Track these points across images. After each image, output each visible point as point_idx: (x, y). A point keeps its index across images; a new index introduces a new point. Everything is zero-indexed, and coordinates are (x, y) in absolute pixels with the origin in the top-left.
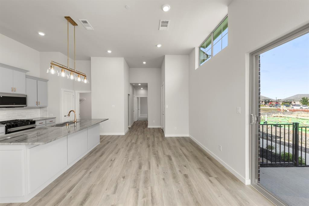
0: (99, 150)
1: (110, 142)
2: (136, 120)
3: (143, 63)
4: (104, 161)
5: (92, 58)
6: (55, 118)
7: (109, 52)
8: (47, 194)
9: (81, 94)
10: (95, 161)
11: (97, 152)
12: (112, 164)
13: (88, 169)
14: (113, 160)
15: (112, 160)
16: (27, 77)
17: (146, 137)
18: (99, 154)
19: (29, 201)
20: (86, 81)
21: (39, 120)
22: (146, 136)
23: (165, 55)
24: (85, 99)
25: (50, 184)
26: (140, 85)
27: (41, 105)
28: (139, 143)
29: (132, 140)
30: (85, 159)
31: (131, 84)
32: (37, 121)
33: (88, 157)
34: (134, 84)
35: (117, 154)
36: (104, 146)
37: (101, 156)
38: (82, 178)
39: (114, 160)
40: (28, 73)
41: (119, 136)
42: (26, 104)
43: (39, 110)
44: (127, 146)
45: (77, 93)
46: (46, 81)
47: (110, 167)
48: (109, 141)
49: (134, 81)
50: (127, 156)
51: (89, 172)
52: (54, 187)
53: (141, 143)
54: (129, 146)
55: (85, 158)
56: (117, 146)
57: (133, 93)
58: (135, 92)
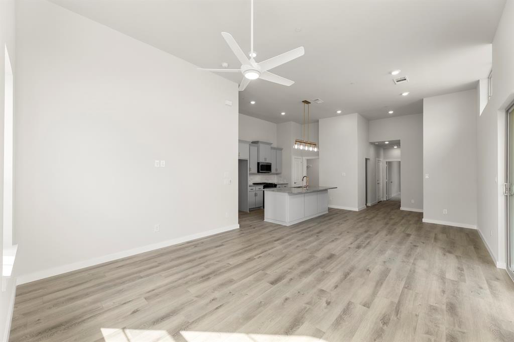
3: (388, 113)
5: (320, 120)
6: (287, 184)
7: (339, 112)
9: (308, 160)
16: (272, 148)
20: (316, 150)
23: (424, 99)
24: (311, 166)
26: (387, 143)
27: (278, 172)
31: (372, 144)
34: (377, 143)
36: (332, 215)
40: (272, 146)
42: (271, 171)
43: (276, 176)
44: (359, 219)
45: (305, 158)
46: (281, 149)
48: (338, 212)
49: (377, 139)
57: (378, 155)
58: (382, 153)
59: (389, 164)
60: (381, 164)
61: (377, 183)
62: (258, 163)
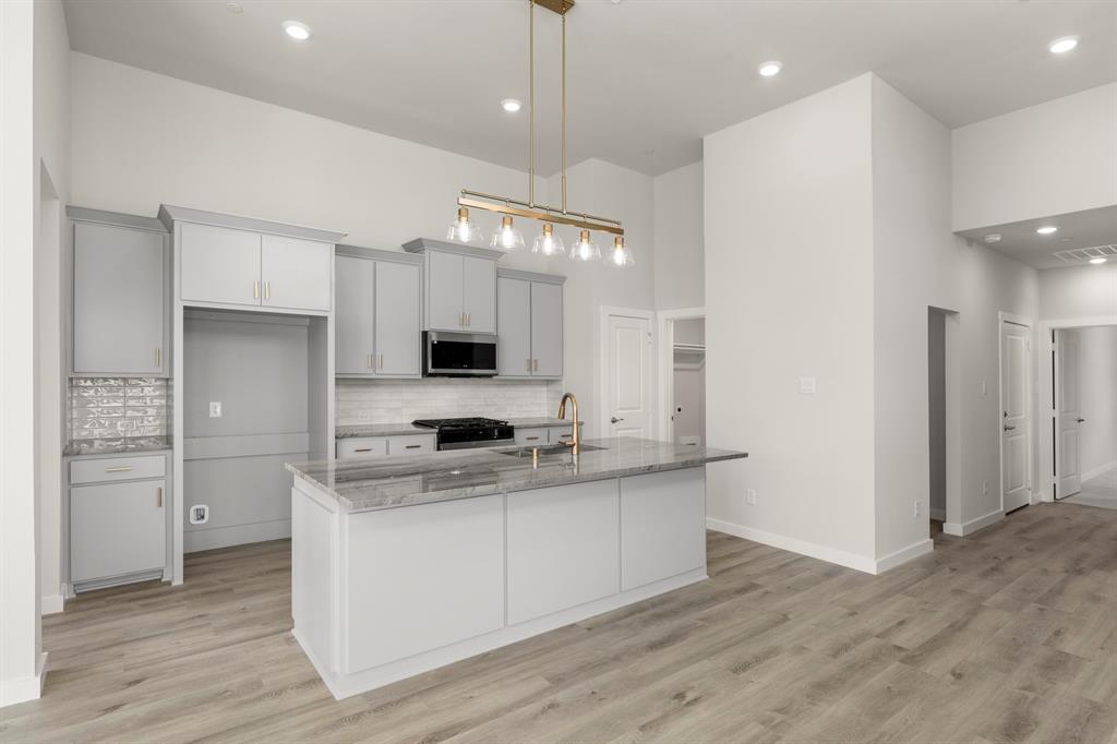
0: (675, 613)
1: (759, 592)
2: (1050, 499)
3: (1046, 54)
4: (643, 681)
5: (708, 141)
8: (386, 705)
9: (678, 325)
10: (616, 658)
11: (659, 617)
12: (665, 717)
13: (558, 681)
14: (690, 696)
15: (680, 696)
16: (505, 273)
17: (1048, 643)
18: (655, 632)
19: (345, 699)
21: (527, 427)
22: (1058, 633)
25: (398, 682)
26: (1047, 231)
27: (540, 373)
28: (938, 666)
29: (901, 623)
30: (589, 629)
31: (972, 240)
32: (520, 428)
33: (607, 623)
34: (996, 238)
35: (735, 671)
36: (716, 598)
37: (655, 646)
38: (509, 711)
39: (688, 704)
41: (833, 571)
42: (495, 368)
43: (543, 390)
44: (836, 652)
45: (666, 321)
47: (643, 728)
48: (759, 581)
50: (779, 718)
51: (547, 700)
52: (419, 693)
53: (958, 676)
54: (845, 657)
55: (593, 627)
56: (777, 623)
57: (1005, 296)
58: (1029, 288)
59: (1069, 341)
60: (1024, 341)
61: (999, 426)
62: (425, 335)
